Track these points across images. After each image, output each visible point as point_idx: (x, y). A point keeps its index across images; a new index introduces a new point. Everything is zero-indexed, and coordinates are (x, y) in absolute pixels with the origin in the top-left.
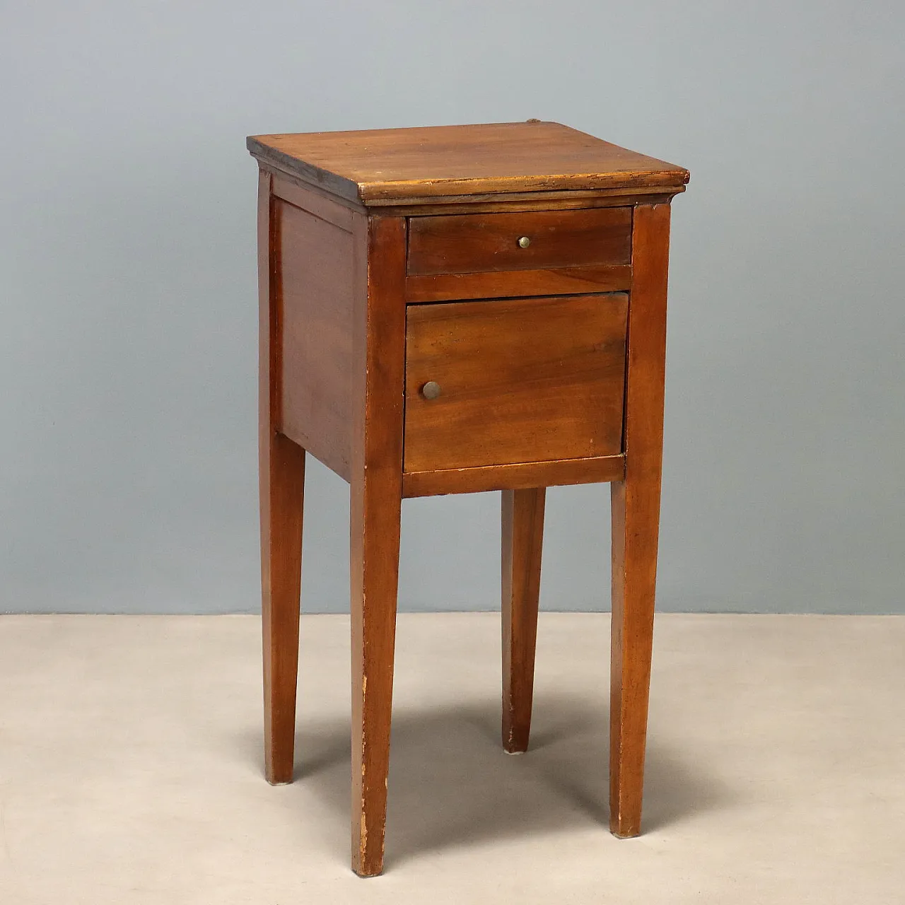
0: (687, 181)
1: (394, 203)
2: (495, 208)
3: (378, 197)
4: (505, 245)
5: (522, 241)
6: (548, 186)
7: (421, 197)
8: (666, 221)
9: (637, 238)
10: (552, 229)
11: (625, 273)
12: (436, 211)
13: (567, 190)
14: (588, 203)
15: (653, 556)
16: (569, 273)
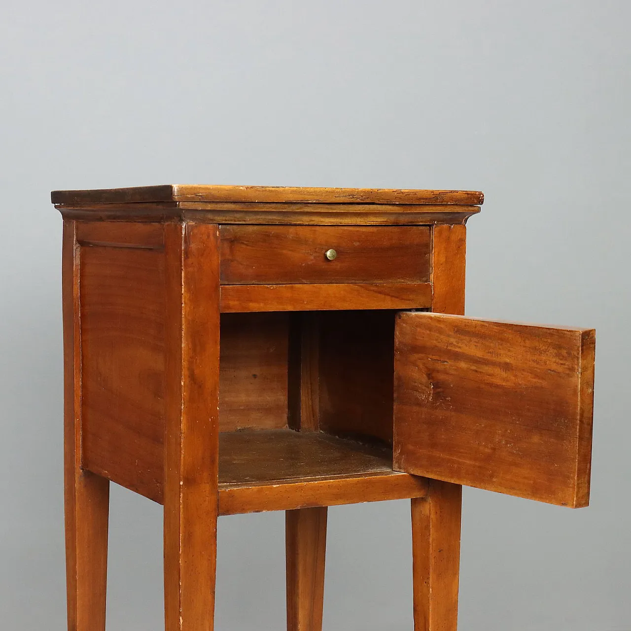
0: (481, 202)
1: (209, 207)
2: (306, 220)
3: (192, 200)
4: (312, 258)
5: (329, 253)
6: (357, 198)
7: (234, 202)
8: (462, 241)
9: (436, 257)
10: (357, 244)
11: (426, 289)
12: (250, 219)
13: (373, 204)
14: (392, 219)
15: (456, 573)
16: (375, 289)
